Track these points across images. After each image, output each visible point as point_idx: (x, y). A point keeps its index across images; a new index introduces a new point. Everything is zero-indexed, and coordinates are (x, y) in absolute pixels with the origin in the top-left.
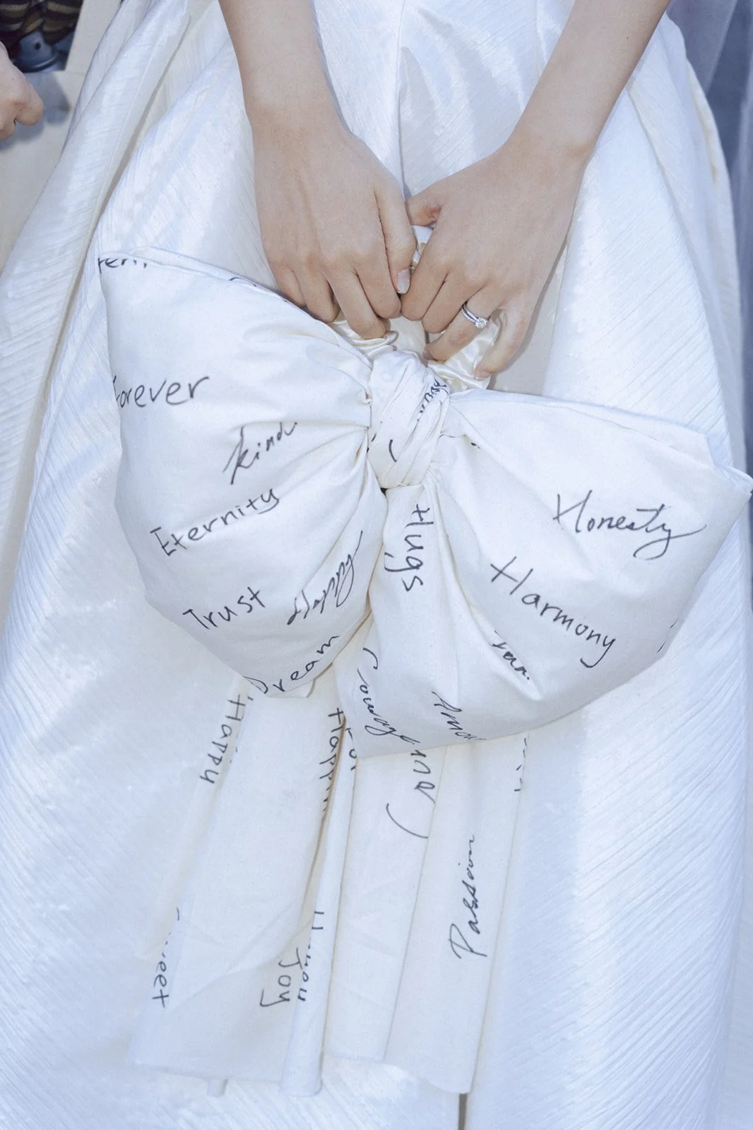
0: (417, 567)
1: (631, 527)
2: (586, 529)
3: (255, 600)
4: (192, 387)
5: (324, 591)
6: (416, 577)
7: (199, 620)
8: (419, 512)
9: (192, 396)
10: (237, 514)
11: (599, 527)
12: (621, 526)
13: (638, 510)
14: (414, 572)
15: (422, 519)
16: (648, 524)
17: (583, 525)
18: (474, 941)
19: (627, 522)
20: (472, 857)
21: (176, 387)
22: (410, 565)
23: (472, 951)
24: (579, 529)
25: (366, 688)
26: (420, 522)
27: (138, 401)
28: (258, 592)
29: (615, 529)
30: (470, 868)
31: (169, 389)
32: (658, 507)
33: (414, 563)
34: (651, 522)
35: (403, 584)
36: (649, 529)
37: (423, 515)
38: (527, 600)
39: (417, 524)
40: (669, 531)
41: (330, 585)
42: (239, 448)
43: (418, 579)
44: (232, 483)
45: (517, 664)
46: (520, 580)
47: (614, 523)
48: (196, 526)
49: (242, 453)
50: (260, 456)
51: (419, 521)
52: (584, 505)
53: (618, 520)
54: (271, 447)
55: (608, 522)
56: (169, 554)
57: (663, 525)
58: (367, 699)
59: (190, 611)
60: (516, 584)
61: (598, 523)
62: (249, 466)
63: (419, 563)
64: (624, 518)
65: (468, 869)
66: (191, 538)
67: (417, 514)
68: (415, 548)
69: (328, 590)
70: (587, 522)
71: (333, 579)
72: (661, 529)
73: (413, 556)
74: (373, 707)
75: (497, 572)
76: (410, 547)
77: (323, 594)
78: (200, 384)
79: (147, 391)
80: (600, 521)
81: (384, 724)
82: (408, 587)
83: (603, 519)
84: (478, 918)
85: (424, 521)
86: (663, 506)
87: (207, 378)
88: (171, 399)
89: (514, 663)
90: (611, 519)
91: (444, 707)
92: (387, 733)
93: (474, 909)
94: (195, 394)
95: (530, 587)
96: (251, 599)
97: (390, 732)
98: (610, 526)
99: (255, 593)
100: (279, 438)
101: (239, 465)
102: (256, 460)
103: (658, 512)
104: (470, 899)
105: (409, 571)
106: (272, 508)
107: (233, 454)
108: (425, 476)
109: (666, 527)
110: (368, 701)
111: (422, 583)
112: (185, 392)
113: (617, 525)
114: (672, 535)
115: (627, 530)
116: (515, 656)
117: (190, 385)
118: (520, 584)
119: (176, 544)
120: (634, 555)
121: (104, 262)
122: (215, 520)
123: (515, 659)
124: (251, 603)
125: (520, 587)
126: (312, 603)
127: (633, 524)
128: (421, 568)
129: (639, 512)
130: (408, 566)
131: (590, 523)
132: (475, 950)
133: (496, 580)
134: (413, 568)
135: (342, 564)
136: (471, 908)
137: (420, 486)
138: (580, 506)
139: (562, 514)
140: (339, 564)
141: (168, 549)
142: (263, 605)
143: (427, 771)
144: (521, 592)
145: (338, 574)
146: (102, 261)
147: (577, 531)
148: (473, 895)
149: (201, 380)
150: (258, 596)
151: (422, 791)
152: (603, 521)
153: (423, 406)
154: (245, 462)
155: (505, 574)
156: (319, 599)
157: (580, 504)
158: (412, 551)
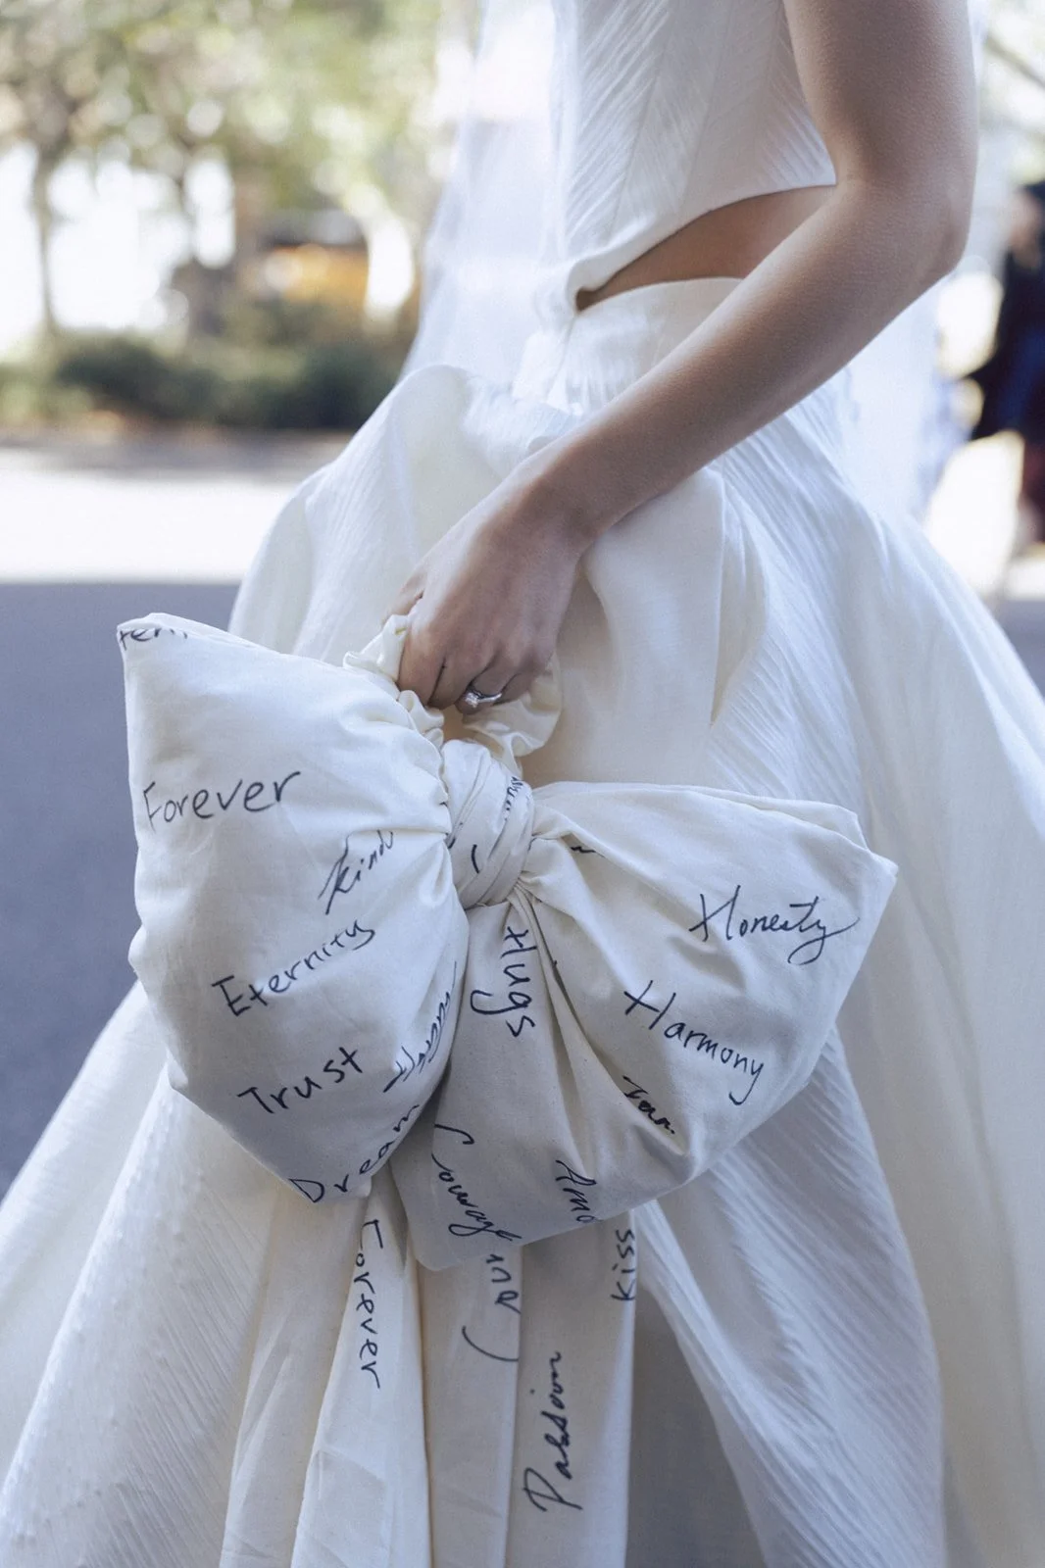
0: (525, 1005)
1: (784, 927)
2: (738, 934)
3: (349, 1064)
4: (279, 786)
5: (428, 1042)
6: (524, 1017)
7: (261, 1102)
8: (515, 937)
9: (278, 798)
10: (321, 954)
11: (752, 931)
12: (775, 927)
13: (792, 906)
14: (519, 1013)
15: (521, 945)
16: (802, 921)
17: (734, 931)
18: (564, 1488)
19: (781, 922)
20: (558, 1381)
21: (257, 788)
22: (514, 1002)
23: (561, 1500)
24: (730, 935)
25: (449, 1175)
26: (519, 948)
27: (200, 811)
28: (354, 1053)
29: (769, 931)
30: (558, 1396)
31: (248, 791)
32: (812, 901)
33: (520, 1000)
34: (805, 919)
35: (508, 1029)
36: (803, 928)
37: (520, 939)
38: (670, 1033)
39: (516, 951)
40: (824, 928)
41: (433, 1032)
42: (338, 865)
43: (528, 1019)
44: (328, 912)
45: (656, 1116)
46: (661, 1009)
47: (768, 924)
48: (276, 974)
49: (341, 872)
50: (361, 876)
51: (517, 947)
52: (733, 905)
53: (772, 919)
54: (374, 864)
55: (761, 923)
56: (237, 1014)
57: (818, 922)
58: (455, 1187)
59: (252, 1090)
60: (658, 1014)
61: (750, 926)
62: (349, 890)
63: (526, 999)
64: (777, 916)
65: (552, 1396)
66: (274, 989)
67: (512, 940)
68: (518, 980)
69: (432, 1039)
70: (739, 925)
71: (435, 1026)
72: (816, 927)
73: (518, 991)
74: (465, 1195)
75: (632, 1002)
76: (512, 980)
77: (427, 1045)
78: (289, 782)
79: (213, 797)
80: (753, 922)
81: (478, 1219)
82: (516, 1030)
83: (756, 920)
84: (569, 1458)
85: (525, 947)
86: (817, 898)
87: (298, 773)
88: (251, 804)
89: (653, 1115)
90: (764, 919)
91: (572, 1179)
92: (479, 1230)
93: (564, 1447)
94: (283, 796)
95: (675, 1016)
96: (344, 1064)
97: (484, 1229)
98: (764, 928)
99: (349, 1053)
100: (381, 853)
101: (337, 888)
102: (357, 881)
103: (813, 905)
104: (557, 1435)
105: (513, 1011)
106: (366, 942)
107: (331, 875)
108: (512, 891)
109: (821, 925)
110: (458, 1190)
111: (533, 1025)
112: (269, 793)
113: (771, 927)
114: (827, 933)
115: (781, 931)
116: (653, 1106)
117: (276, 784)
118: (661, 1015)
119: (252, 999)
120: (789, 962)
121: (129, 636)
122: (298, 964)
123: (654, 1110)
124: (342, 1068)
125: (662, 1019)
126: (416, 1059)
127: (786, 923)
128: (530, 1005)
129: (793, 909)
130: (512, 1005)
131: (742, 924)
132: (565, 1499)
133: (633, 1011)
134: (518, 1006)
135: (442, 1004)
136: (559, 1446)
137: (506, 904)
138: (730, 905)
139: (709, 918)
140: (438, 1005)
141: (237, 1007)
142: (359, 1070)
143: (504, 1276)
144: (664, 1023)
145: (439, 1018)
146: (126, 634)
147: (729, 938)
148: (563, 1428)
149: (291, 777)
150: (354, 1059)
151: (505, 1305)
152: (757, 922)
153: (508, 802)
154: (345, 885)
155: (643, 1004)
156: (423, 1052)
157: (728, 903)
158: (515, 985)
